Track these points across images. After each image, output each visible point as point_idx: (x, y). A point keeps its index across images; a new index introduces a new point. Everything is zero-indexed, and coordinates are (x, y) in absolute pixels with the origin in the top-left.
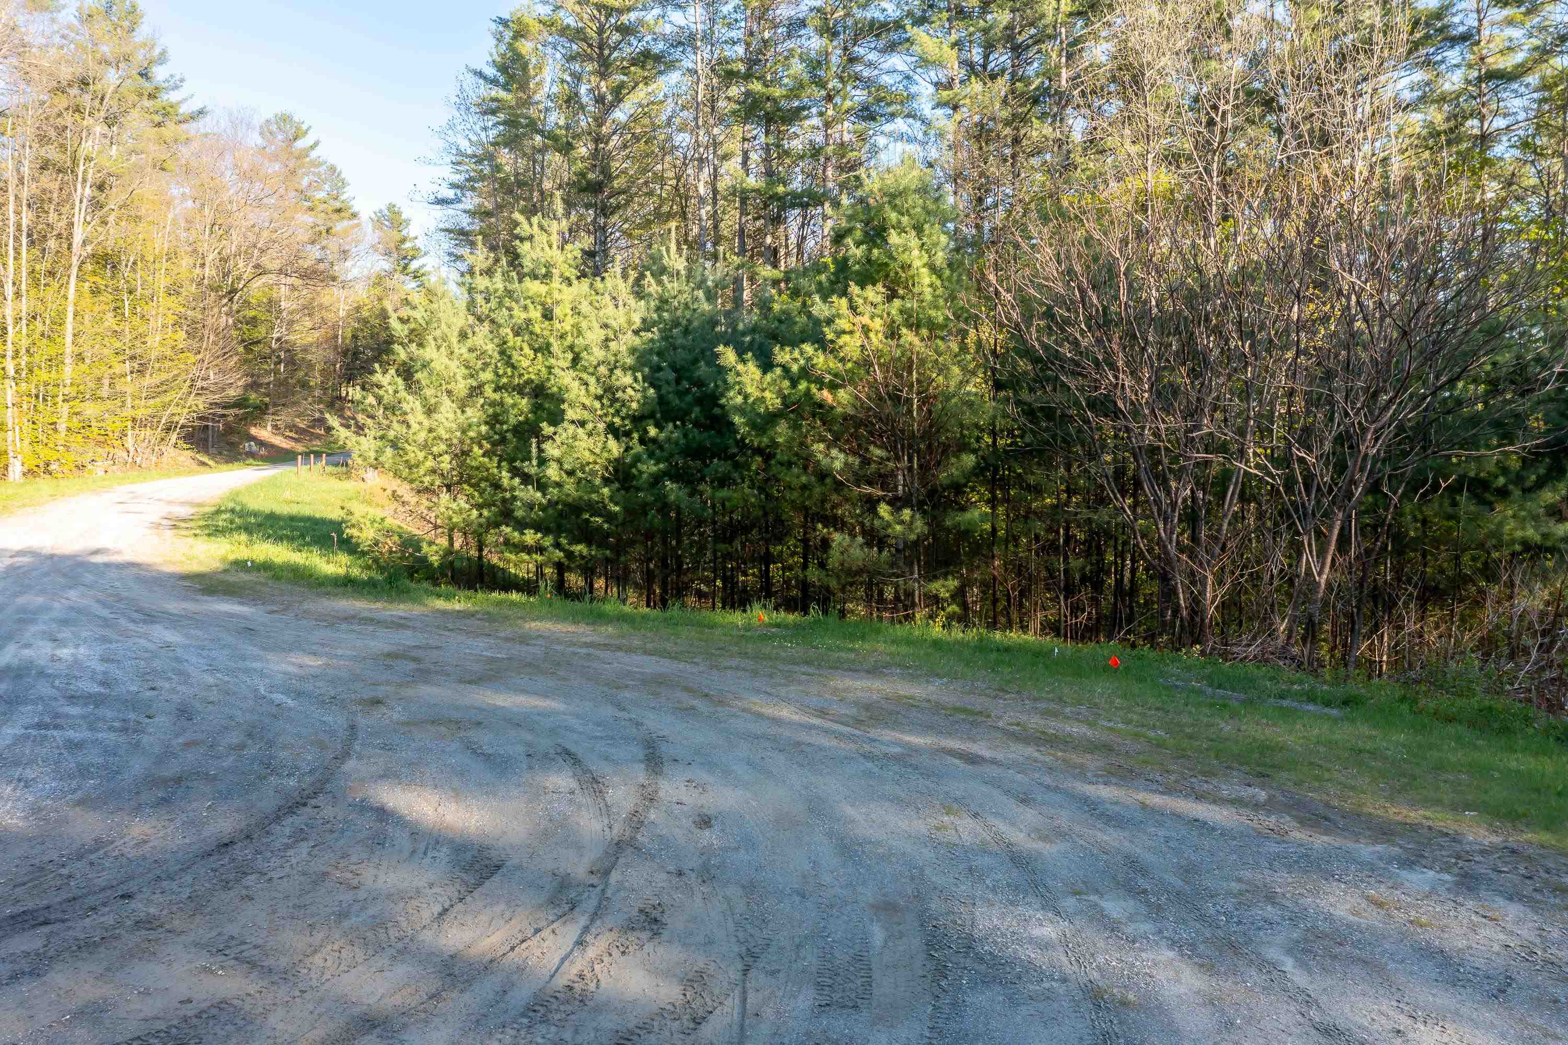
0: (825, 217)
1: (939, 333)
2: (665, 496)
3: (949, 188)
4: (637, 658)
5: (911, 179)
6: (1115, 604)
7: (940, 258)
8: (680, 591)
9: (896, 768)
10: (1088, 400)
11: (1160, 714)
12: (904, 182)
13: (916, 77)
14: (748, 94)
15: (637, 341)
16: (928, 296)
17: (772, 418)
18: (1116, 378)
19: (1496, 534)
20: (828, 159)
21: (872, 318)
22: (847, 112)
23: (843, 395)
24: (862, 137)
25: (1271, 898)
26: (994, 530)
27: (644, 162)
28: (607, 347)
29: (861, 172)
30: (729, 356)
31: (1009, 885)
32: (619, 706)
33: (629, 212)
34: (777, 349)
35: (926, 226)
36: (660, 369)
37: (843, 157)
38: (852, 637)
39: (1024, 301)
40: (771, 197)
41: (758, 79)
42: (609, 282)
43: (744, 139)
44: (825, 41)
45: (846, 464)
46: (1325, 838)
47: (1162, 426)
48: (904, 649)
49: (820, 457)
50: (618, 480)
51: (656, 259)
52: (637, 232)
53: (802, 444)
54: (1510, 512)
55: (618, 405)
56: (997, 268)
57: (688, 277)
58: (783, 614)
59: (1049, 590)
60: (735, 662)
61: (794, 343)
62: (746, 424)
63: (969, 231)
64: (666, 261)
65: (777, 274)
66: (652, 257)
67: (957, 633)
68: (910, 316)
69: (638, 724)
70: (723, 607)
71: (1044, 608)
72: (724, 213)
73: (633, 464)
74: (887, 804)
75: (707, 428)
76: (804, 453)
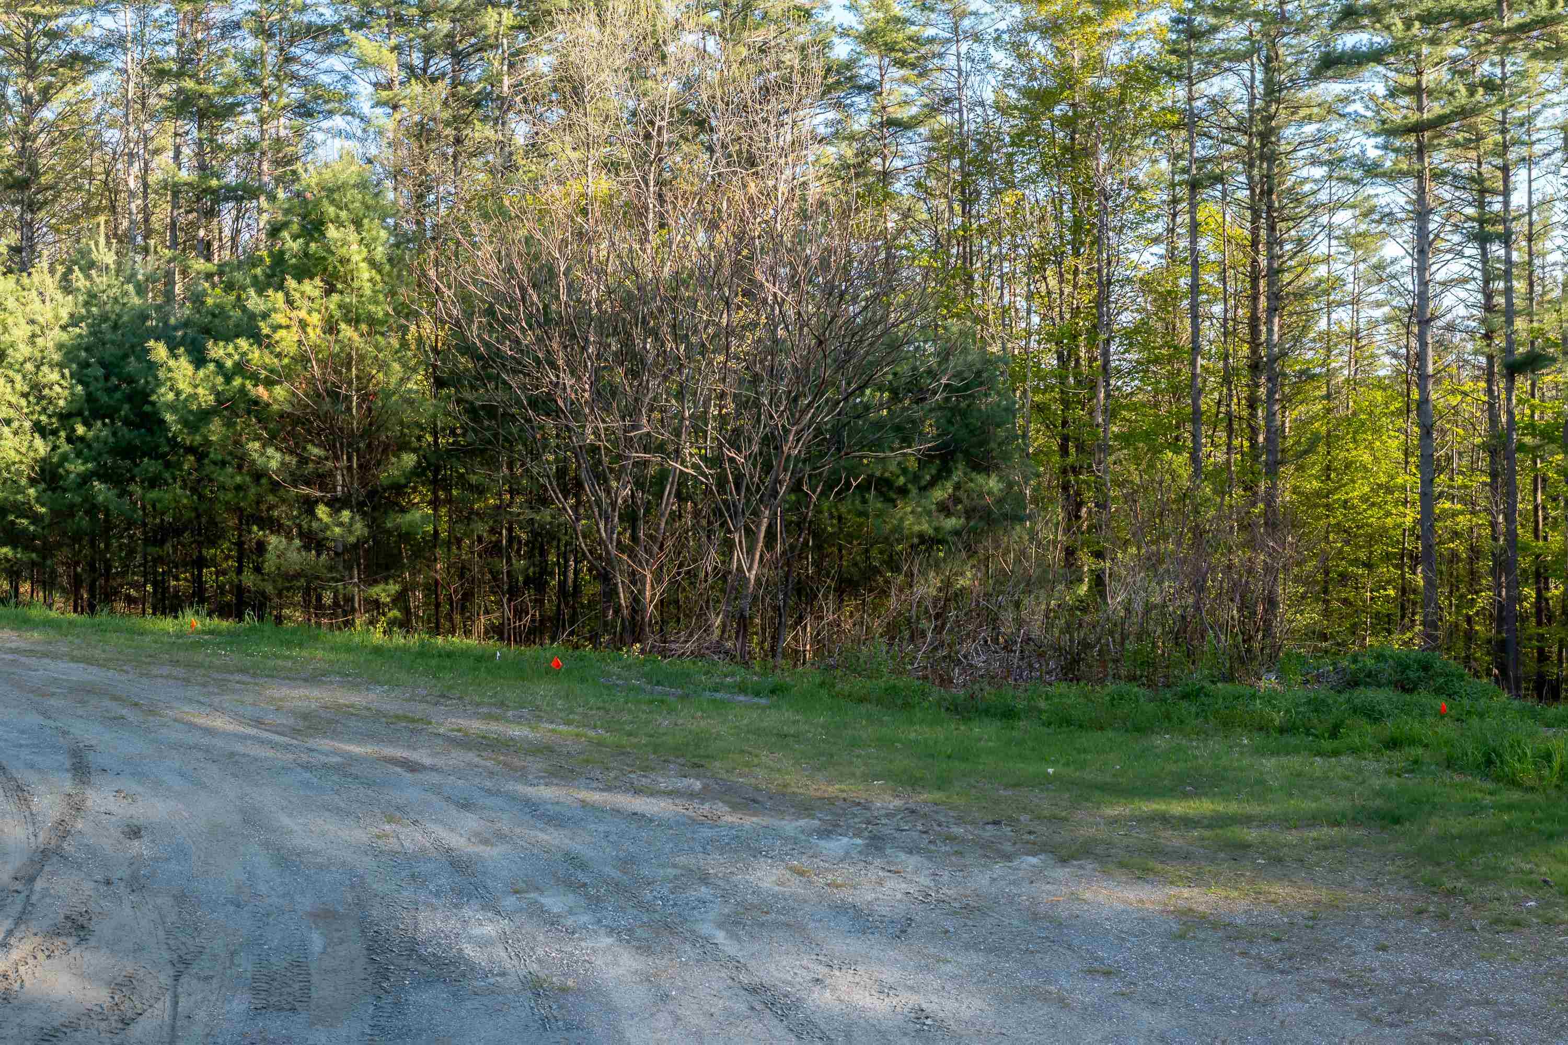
0: (260, 211)
1: (378, 328)
2: (94, 497)
3: (389, 184)
4: (62, 665)
5: (351, 173)
6: (559, 606)
7: (380, 252)
8: (109, 596)
9: (335, 778)
10: (529, 398)
11: (601, 713)
12: (343, 177)
13: (355, 77)
14: (180, 91)
15: (64, 337)
16: (367, 290)
17: (205, 415)
18: (558, 377)
19: (898, 529)
20: (263, 153)
21: (309, 312)
22: (283, 108)
23: (280, 391)
24: (299, 133)
25: (704, 879)
26: (436, 532)
27: (72, 158)
28: (33, 344)
29: (298, 166)
30: (160, 351)
31: (452, 890)
32: (45, 714)
33: (57, 207)
34: (210, 343)
35: (366, 221)
36: (88, 365)
37: (279, 151)
38: (289, 644)
39: (465, 298)
40: (204, 191)
41: (190, 77)
42: (36, 278)
43: (176, 134)
44: (260, 42)
45: (283, 463)
46: (754, 819)
47: (602, 425)
48: (343, 656)
49: (255, 456)
50: (44, 480)
51: (84, 253)
52: (65, 227)
53: (236, 443)
54: (909, 509)
55: (44, 402)
56: (437, 264)
57: (118, 272)
58: (216, 620)
59: (494, 593)
60: (166, 670)
61: (228, 337)
62: (177, 422)
63: (409, 227)
64: (94, 255)
65: (210, 267)
66: (80, 251)
67: (399, 639)
68: (349, 311)
69: (65, 733)
70: (154, 614)
71: (487, 612)
72: (154, 206)
73: (60, 464)
74: (327, 814)
75: (138, 427)
76: (239, 452)
